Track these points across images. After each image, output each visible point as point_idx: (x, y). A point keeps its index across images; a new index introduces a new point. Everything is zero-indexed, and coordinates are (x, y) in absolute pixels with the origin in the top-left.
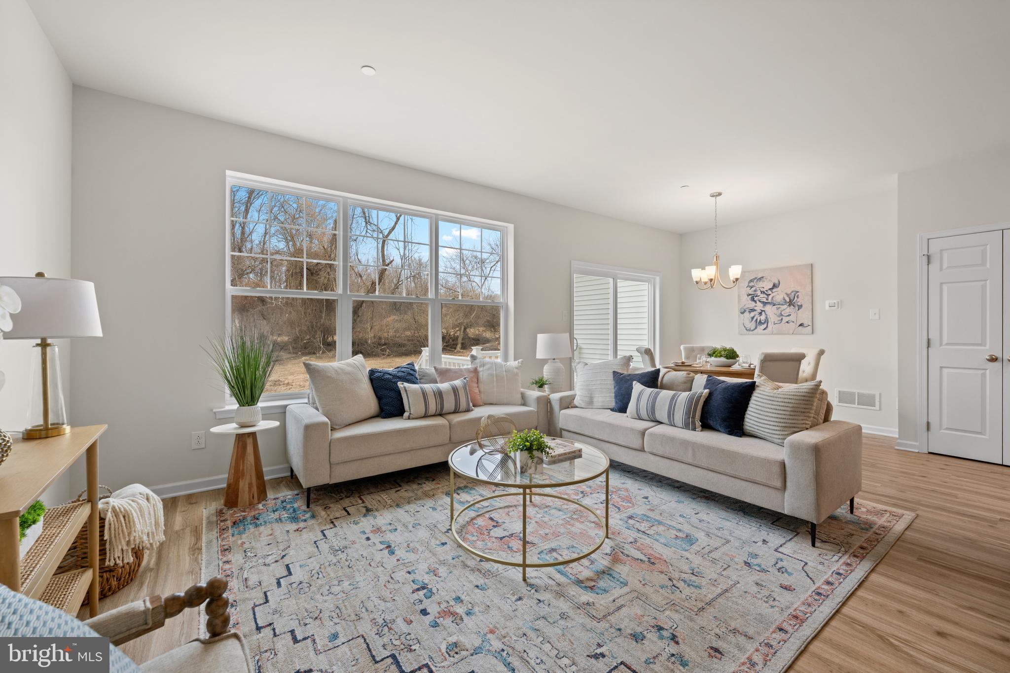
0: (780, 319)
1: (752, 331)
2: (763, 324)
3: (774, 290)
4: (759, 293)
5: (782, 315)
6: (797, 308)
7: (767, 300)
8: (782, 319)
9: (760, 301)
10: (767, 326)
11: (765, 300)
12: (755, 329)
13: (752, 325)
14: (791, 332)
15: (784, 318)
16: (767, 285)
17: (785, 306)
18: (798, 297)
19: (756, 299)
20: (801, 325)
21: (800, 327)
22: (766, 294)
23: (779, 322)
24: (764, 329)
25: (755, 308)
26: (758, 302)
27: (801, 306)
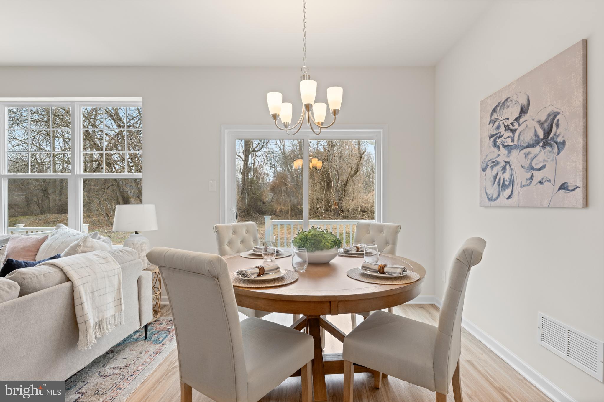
0: (529, 176)
1: (495, 200)
2: (507, 187)
3: (521, 120)
4: (502, 129)
5: (533, 168)
6: (556, 150)
7: (513, 141)
8: (532, 176)
9: (504, 146)
10: (512, 193)
11: (509, 142)
12: (497, 198)
13: (493, 190)
14: (546, 203)
15: (535, 173)
16: (513, 112)
17: (538, 149)
18: (557, 125)
19: (499, 141)
20: (564, 187)
21: (562, 192)
22: (511, 130)
23: (529, 182)
24: (509, 198)
25: (499, 159)
26: (501, 146)
27: (564, 143)
